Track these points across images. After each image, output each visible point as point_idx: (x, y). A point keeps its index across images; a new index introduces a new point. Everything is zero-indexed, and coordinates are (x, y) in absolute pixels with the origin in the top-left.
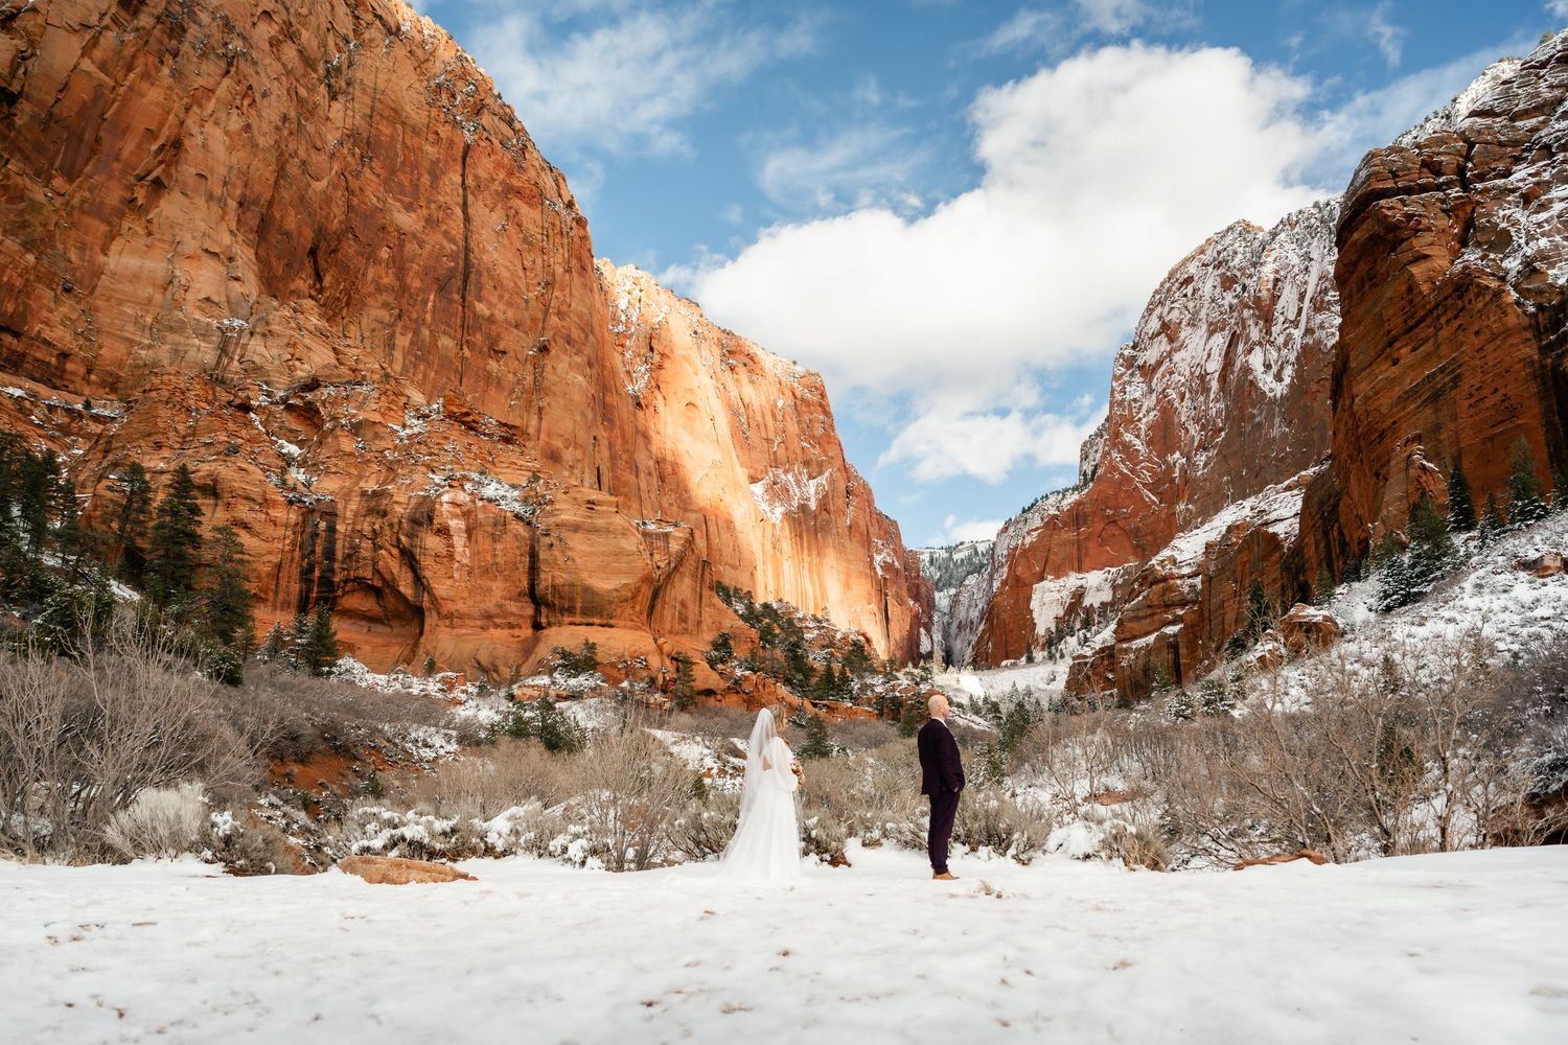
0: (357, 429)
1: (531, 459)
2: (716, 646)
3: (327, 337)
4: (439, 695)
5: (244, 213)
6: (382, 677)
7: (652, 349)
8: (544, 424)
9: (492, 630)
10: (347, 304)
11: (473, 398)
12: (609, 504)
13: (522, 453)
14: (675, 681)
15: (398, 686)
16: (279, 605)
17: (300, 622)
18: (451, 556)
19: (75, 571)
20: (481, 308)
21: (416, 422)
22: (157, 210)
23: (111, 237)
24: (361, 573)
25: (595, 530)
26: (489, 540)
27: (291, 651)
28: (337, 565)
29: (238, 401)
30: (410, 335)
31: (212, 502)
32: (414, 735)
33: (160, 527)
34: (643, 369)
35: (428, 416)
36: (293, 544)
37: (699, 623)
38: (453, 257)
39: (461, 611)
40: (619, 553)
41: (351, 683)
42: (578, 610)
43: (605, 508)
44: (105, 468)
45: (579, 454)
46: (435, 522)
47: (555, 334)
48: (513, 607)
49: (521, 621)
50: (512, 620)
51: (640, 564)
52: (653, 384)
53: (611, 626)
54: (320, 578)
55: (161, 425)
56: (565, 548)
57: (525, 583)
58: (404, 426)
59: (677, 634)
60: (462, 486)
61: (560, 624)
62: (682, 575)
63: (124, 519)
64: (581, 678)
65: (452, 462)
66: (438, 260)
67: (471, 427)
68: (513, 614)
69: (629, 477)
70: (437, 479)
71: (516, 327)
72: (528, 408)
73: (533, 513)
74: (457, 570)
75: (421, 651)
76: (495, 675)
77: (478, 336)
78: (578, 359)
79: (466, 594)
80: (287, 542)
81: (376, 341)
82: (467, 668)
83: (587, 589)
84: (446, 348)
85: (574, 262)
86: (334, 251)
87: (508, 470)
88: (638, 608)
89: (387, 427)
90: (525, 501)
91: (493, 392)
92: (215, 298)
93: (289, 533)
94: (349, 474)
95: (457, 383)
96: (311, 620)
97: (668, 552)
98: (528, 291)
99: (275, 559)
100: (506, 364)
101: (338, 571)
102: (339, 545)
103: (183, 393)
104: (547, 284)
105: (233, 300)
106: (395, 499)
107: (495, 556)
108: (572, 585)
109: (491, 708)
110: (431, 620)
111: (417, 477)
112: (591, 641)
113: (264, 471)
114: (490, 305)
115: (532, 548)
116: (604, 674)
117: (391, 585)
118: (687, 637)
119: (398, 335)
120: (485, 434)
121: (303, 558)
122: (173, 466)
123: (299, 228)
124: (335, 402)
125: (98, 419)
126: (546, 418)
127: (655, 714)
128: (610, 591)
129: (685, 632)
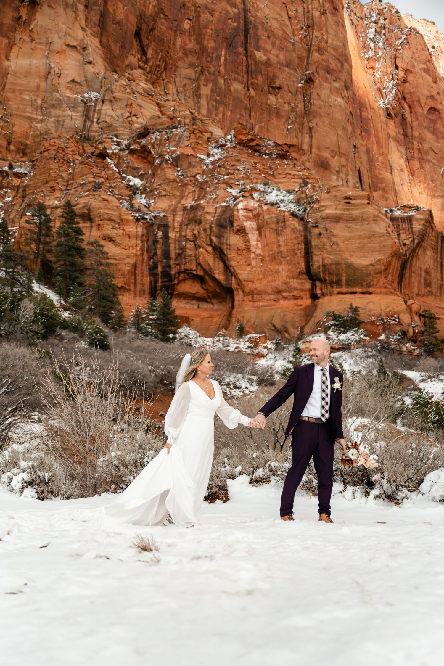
0: (176, 161)
1: (303, 169)
3: (152, 96)
4: (248, 351)
5: (89, 13)
6: (209, 339)
7: (397, 67)
8: (314, 141)
9: (282, 302)
10: (165, 69)
11: (260, 127)
12: (361, 197)
13: (294, 165)
14: (422, 333)
15: (220, 345)
16: (138, 293)
17: (151, 304)
18: (248, 249)
19: (13, 278)
20: (259, 55)
21: (216, 151)
22: (35, 22)
23: (10, 46)
24: (188, 266)
25: (353, 220)
26: (274, 235)
27: (148, 324)
28: (172, 262)
29: (98, 152)
30: (210, 85)
31: (88, 224)
32: (227, 380)
33: (59, 245)
34: (391, 85)
35: (224, 145)
36: (142, 249)
37: (441, 286)
38: (236, 18)
39: (259, 289)
40: (372, 236)
41: (189, 344)
42: (344, 283)
43: (359, 201)
44: (24, 209)
45: (343, 161)
46: (235, 224)
47: (317, 67)
48: (295, 283)
49: (302, 293)
50: (296, 293)
51: (389, 243)
52: (400, 96)
53: (370, 293)
54: (162, 272)
55: (53, 175)
56: (331, 235)
57: (303, 265)
58: (208, 155)
59: (423, 296)
60: (251, 195)
61: (331, 294)
62: (425, 249)
63: (38, 242)
64: (349, 334)
65: (243, 179)
66: (225, 23)
67: (256, 150)
68: (296, 289)
69: (384, 174)
70: (234, 192)
71: (287, 66)
72: (301, 129)
73: (305, 211)
74: (253, 259)
75: (234, 320)
76: (286, 335)
77: (260, 78)
78: (337, 85)
79: (261, 276)
80: (138, 248)
81: (188, 94)
82: (266, 330)
83: (350, 266)
84: (236, 91)
85: (327, 5)
86: (152, 30)
87: (285, 180)
88: (390, 278)
89: (196, 157)
90: (298, 202)
91: (274, 121)
92: (78, 79)
93: (139, 242)
94: (174, 196)
95: (248, 117)
96: (159, 302)
97: (412, 231)
98: (294, 35)
99: (132, 261)
100: (282, 98)
101: (173, 266)
102: (172, 247)
103: (63, 150)
104: (308, 27)
105: (89, 79)
106: (206, 210)
107: (279, 246)
108: (337, 264)
109: (284, 359)
110: (239, 297)
111: (220, 192)
112: (354, 306)
113: (119, 199)
114: (266, 52)
115: (306, 238)
116: (366, 330)
117: (209, 273)
118: (432, 298)
119: (202, 87)
120: (266, 154)
121: (150, 258)
122: (63, 202)
123: (127, 17)
124: (161, 143)
125: (17, 175)
126: (315, 136)
127: (407, 359)
128: (367, 266)
129: (430, 293)
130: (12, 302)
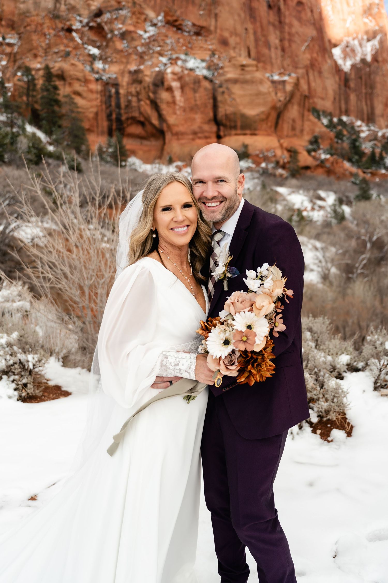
0: (123, 36)
1: (212, 44)
2: (311, 143)
6: (149, 166)
8: (219, 24)
9: (196, 140)
11: (182, 12)
12: (252, 65)
13: (206, 41)
14: (288, 162)
15: (156, 170)
16: (99, 133)
17: (109, 141)
18: (174, 102)
19: (12, 122)
21: (151, 28)
24: (134, 114)
25: (245, 82)
26: (192, 92)
27: (108, 156)
28: (122, 111)
29: (66, 27)
31: (63, 82)
33: (43, 98)
35: (157, 24)
36: (101, 101)
37: (302, 131)
39: (182, 131)
40: (258, 94)
41: (136, 170)
42: (239, 127)
43: (250, 69)
44: (16, 70)
45: (238, 40)
46: (165, 84)
48: (206, 127)
49: (211, 134)
50: (207, 134)
51: (270, 99)
53: (256, 135)
54: (116, 118)
55: (35, 44)
56: (230, 93)
57: (211, 115)
58: (146, 32)
59: (290, 137)
60: (177, 62)
61: (230, 135)
62: (293, 104)
63: (28, 95)
65: (171, 50)
67: (179, 28)
68: (206, 131)
69: (265, 51)
70: (164, 60)
72: (209, 15)
74: (178, 109)
75: (165, 153)
79: (183, 122)
80: (99, 101)
82: (187, 160)
83: (243, 116)
87: (199, 51)
88: (269, 124)
89: (137, 33)
90: (209, 68)
91: (190, 8)
93: (99, 96)
94: (122, 62)
95: (172, 4)
96: (114, 140)
97: (285, 92)
99: (94, 110)
101: (123, 114)
102: (122, 100)
103: (41, 26)
106: (145, 73)
107: (196, 100)
108: (235, 114)
110: (168, 136)
111: (154, 60)
112: (245, 144)
113: (83, 64)
115: (214, 94)
116: (253, 160)
117: (148, 119)
118: (296, 138)
120: (187, 32)
121: (107, 108)
122: (43, 66)
124: (111, 22)
125: (9, 45)
126: (220, 20)
127: (279, 180)
128: (254, 116)
129: (295, 135)
130: (12, 138)
